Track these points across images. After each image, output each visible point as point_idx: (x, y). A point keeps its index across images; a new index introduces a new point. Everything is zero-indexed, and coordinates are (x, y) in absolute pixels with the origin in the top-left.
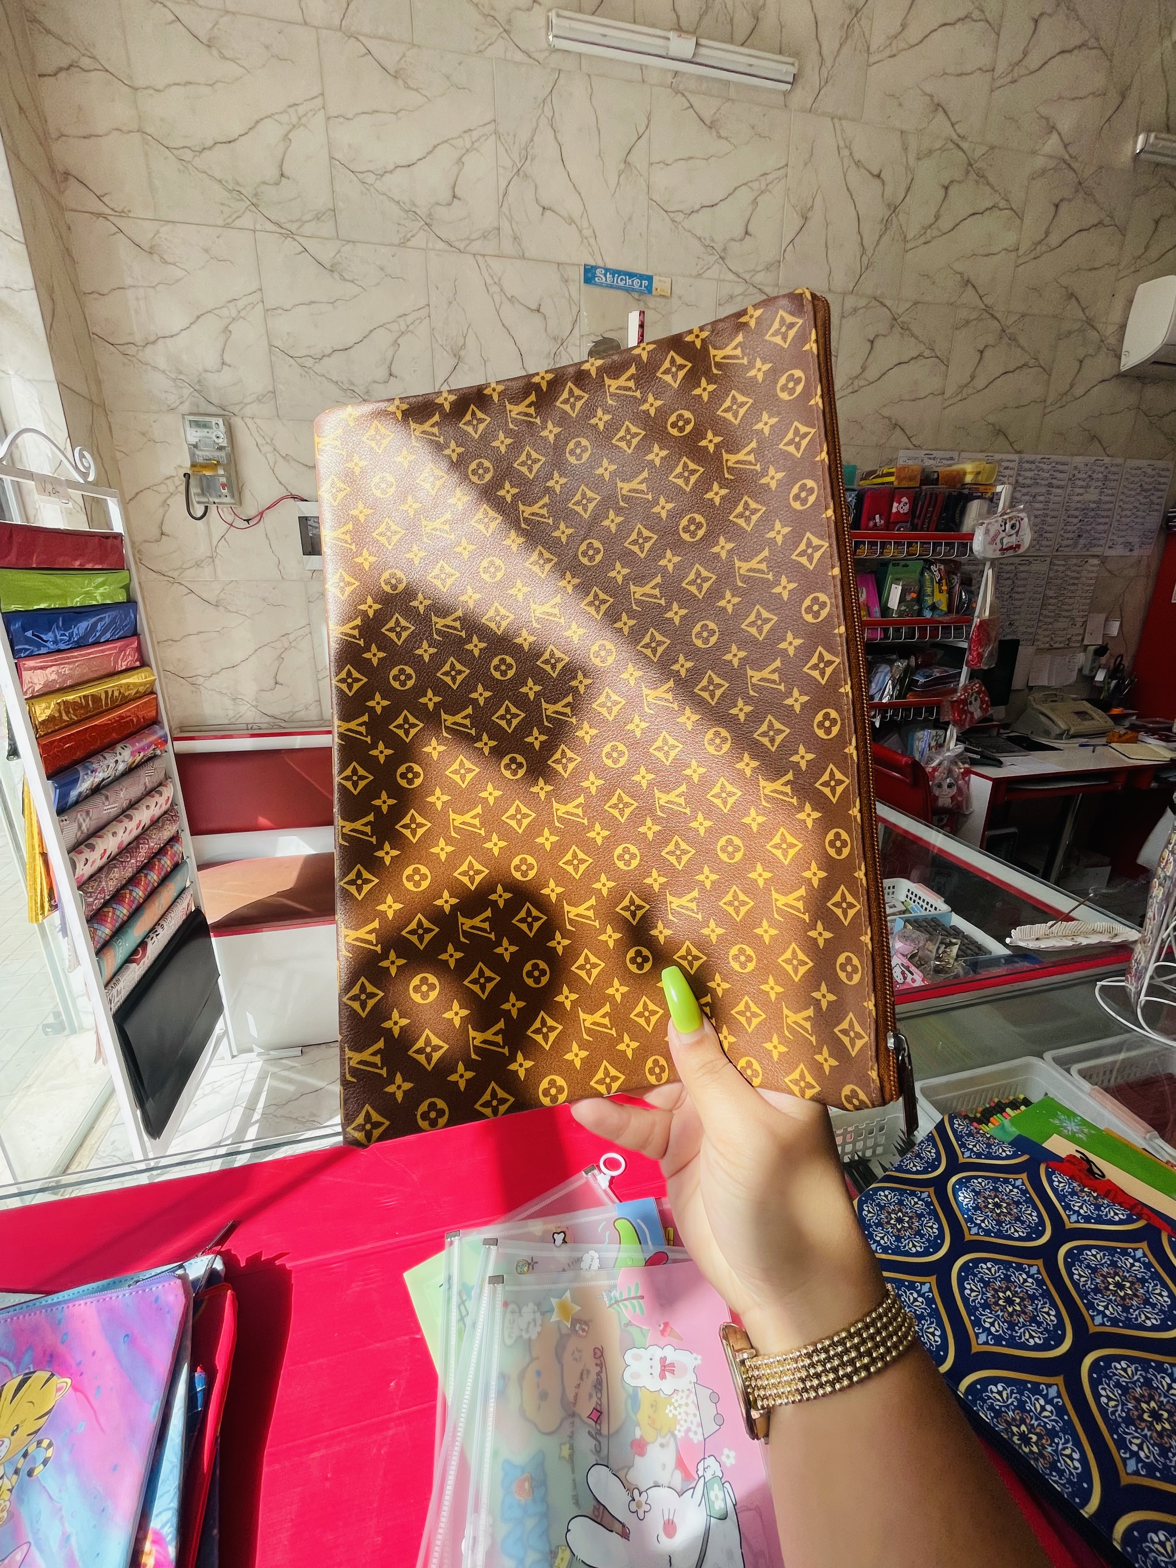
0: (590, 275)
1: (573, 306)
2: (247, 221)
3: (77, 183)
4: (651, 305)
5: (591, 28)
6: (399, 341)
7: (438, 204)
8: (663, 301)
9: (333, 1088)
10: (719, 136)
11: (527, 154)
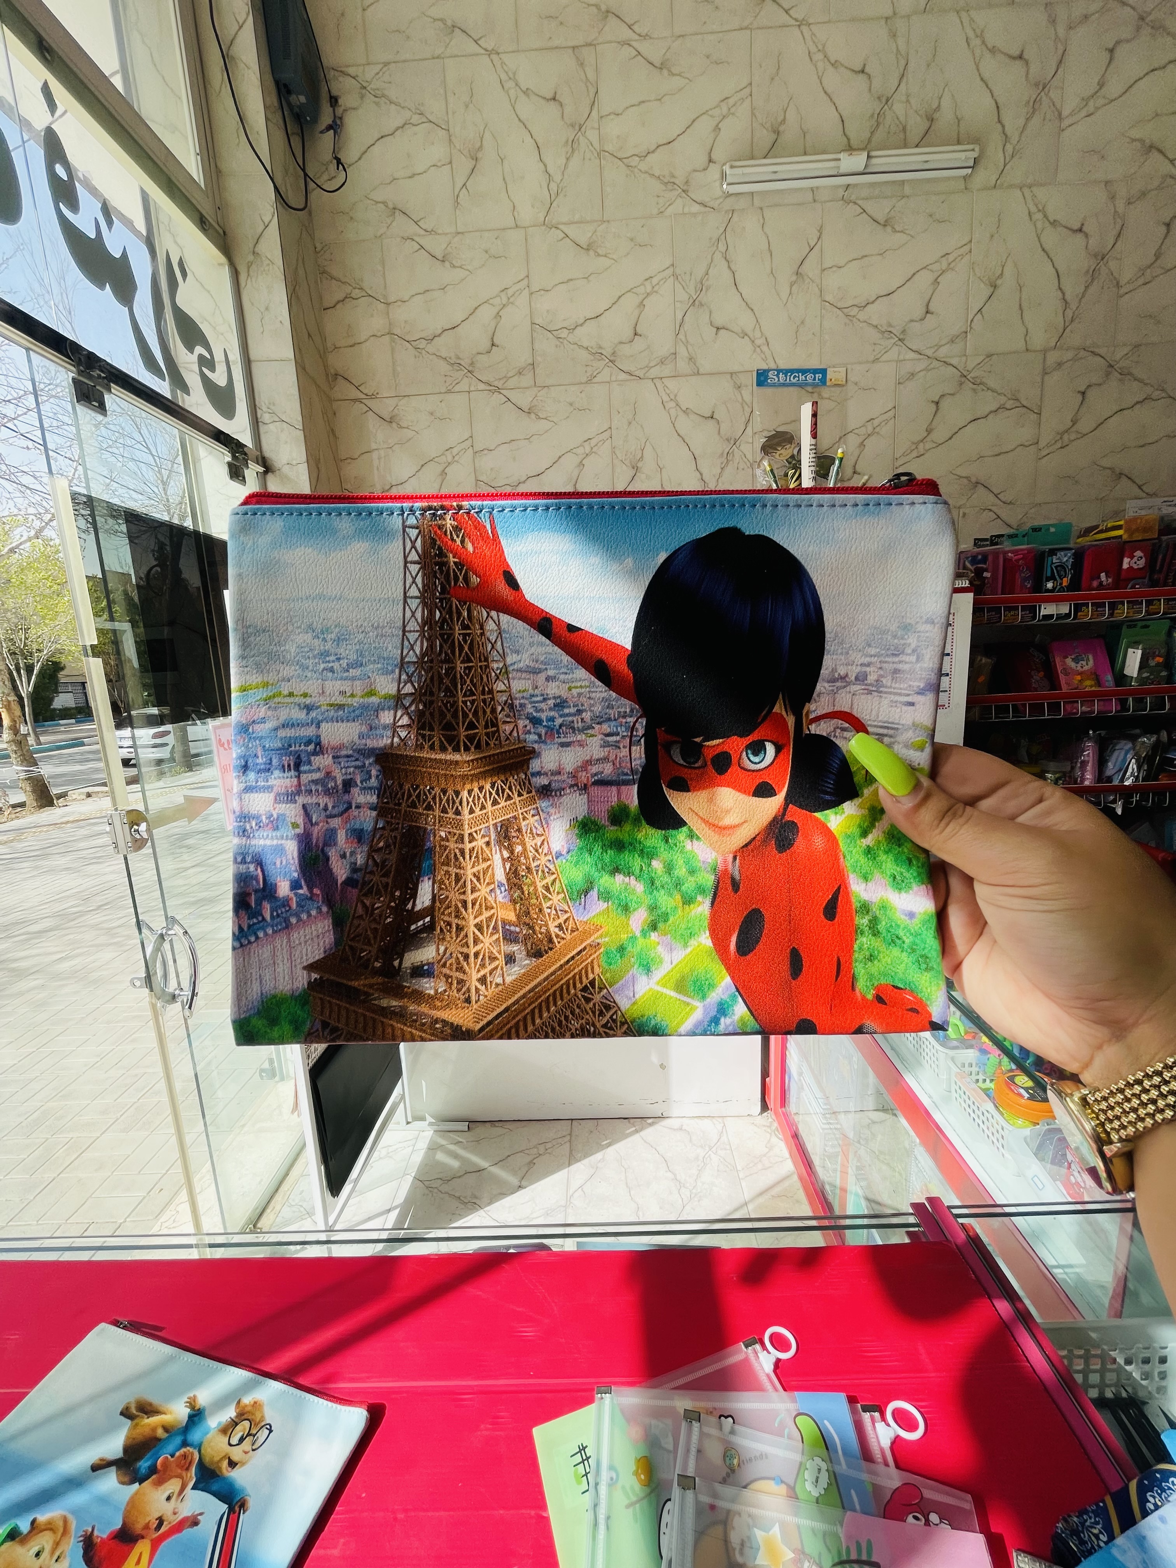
0: (762, 378)
1: (746, 408)
2: (464, 385)
3: (343, 381)
4: (825, 395)
5: (763, 169)
6: (584, 462)
7: (621, 343)
8: (838, 389)
9: (495, 1170)
10: (895, 231)
11: (701, 287)
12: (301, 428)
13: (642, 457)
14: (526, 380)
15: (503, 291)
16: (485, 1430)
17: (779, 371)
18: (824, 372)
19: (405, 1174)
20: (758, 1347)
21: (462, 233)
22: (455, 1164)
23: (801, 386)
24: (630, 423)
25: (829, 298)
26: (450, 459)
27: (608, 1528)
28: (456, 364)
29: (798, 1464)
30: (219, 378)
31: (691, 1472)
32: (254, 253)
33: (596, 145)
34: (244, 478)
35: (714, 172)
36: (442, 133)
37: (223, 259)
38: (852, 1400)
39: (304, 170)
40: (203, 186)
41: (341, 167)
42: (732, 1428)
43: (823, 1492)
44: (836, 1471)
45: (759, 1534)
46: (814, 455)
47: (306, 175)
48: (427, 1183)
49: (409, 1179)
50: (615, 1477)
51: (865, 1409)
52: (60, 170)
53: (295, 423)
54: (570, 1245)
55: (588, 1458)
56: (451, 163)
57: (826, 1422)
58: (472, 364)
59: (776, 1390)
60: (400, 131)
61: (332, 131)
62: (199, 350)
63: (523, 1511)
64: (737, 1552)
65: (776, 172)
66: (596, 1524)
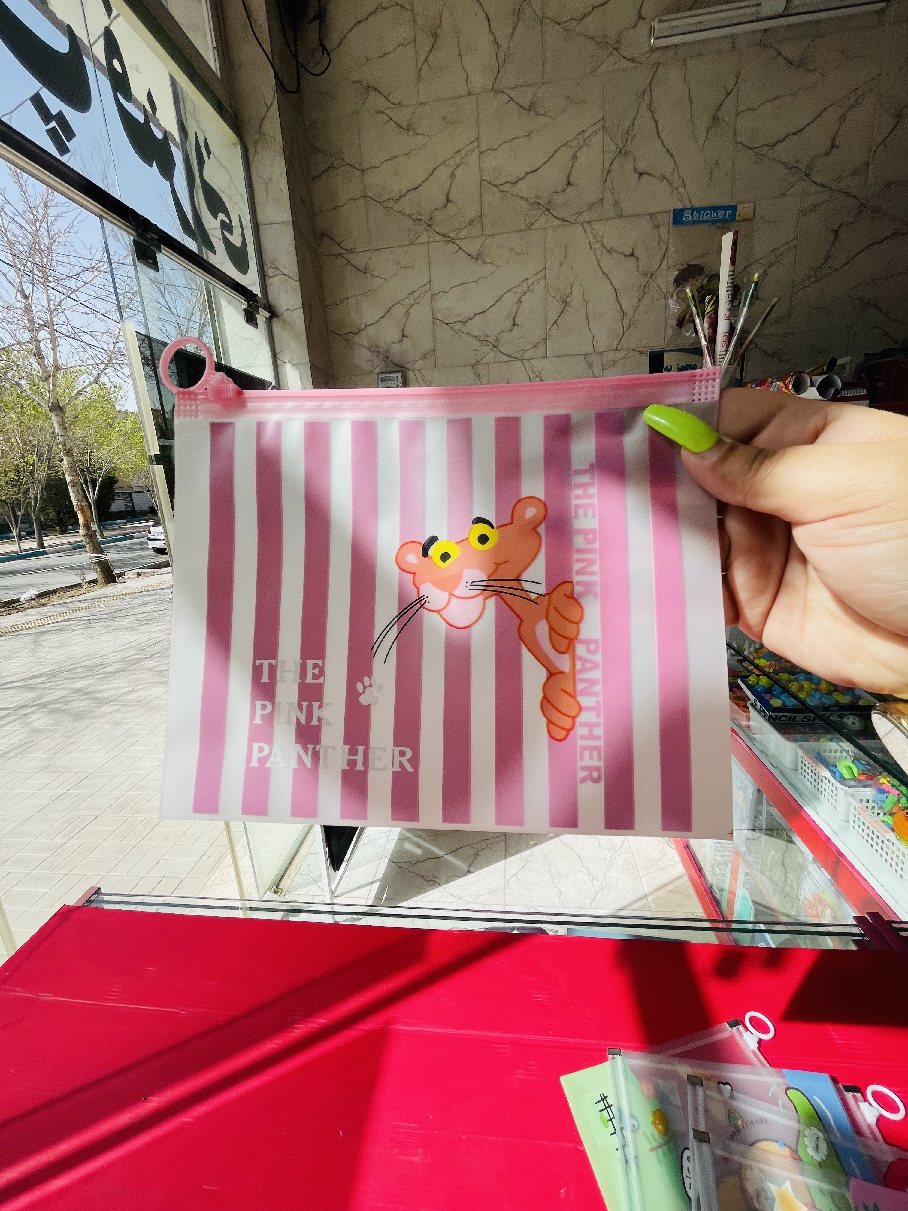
1: (662, 244)
2: (424, 237)
3: (328, 238)
5: (688, 21)
6: (522, 299)
7: (556, 192)
8: (747, 223)
9: (450, 858)
10: (807, 70)
11: (628, 136)
12: (298, 279)
13: (571, 293)
14: (475, 230)
15: (456, 153)
16: (520, 1074)
17: (693, 209)
18: (734, 208)
19: (382, 857)
20: (741, 1027)
21: (424, 104)
22: (419, 852)
23: (713, 222)
24: (561, 264)
25: (743, 139)
26: (412, 301)
27: (638, 1167)
28: (417, 221)
29: (797, 1132)
30: (235, 239)
31: (702, 1128)
32: (259, 131)
33: (540, 13)
34: (256, 322)
35: (643, 29)
36: (408, 14)
37: (235, 139)
38: (835, 1080)
39: (296, 57)
40: (219, 74)
41: (325, 52)
42: (731, 1093)
43: (824, 1158)
44: (833, 1140)
45: (772, 1188)
46: (731, 281)
47: (298, 62)
48: (398, 864)
49: (386, 861)
50: (636, 1125)
51: (848, 1089)
52: (116, 64)
53: (292, 275)
54: (562, 931)
55: (610, 1106)
56: (415, 41)
57: (815, 1097)
58: (431, 218)
59: (763, 1065)
60: (373, 16)
61: (318, 21)
62: (221, 216)
63: (564, 1144)
64: (755, 1201)
65: (700, 22)
66: (627, 1162)
